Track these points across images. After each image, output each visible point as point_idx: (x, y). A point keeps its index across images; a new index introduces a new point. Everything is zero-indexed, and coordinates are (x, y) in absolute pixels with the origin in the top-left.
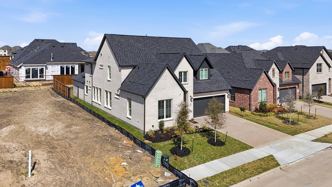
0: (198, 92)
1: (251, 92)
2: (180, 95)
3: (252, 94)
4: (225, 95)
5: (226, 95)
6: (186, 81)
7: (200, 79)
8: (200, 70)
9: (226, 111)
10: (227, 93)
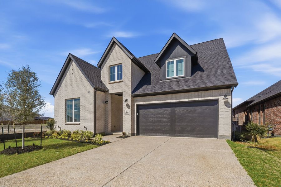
2: (89, 92)
4: (217, 100)
5: (221, 99)
6: (121, 78)
7: (167, 77)
8: (167, 62)
9: (219, 134)
10: (225, 96)
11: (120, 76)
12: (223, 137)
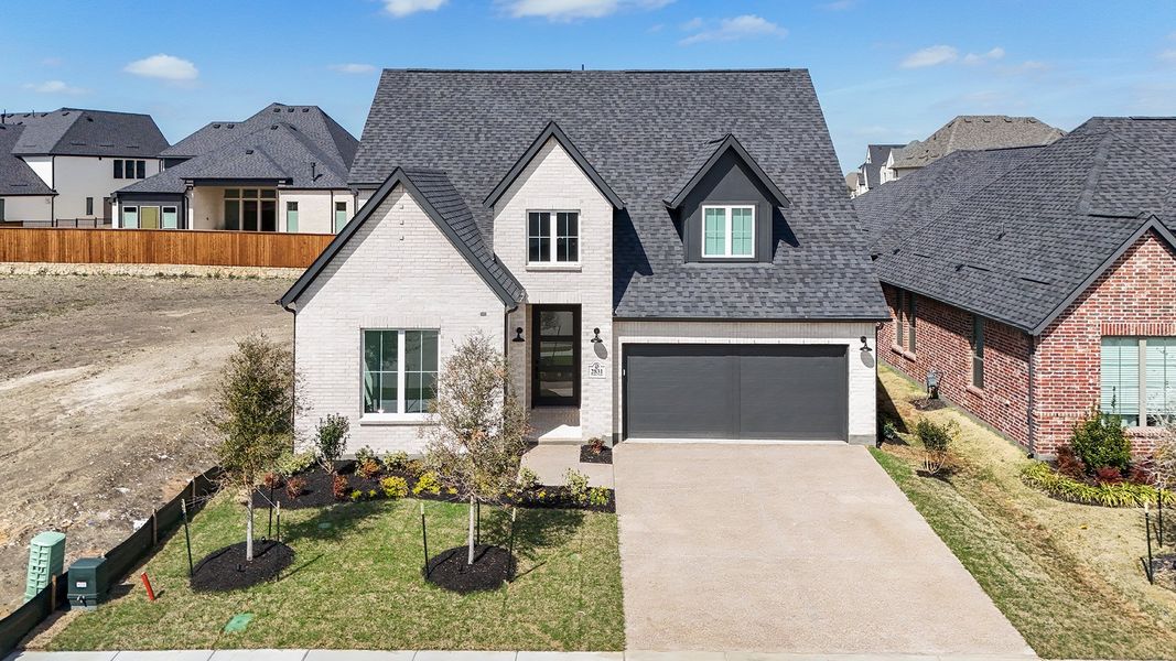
0: (643, 315)
1: (1033, 350)
2: (483, 314)
3: (1038, 358)
4: (845, 347)
5: (855, 346)
6: (574, 257)
7: (703, 256)
8: (704, 207)
9: (851, 432)
10: (863, 340)
11: (568, 251)
12: (859, 439)
